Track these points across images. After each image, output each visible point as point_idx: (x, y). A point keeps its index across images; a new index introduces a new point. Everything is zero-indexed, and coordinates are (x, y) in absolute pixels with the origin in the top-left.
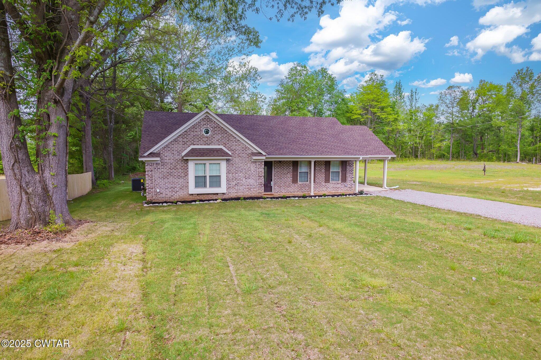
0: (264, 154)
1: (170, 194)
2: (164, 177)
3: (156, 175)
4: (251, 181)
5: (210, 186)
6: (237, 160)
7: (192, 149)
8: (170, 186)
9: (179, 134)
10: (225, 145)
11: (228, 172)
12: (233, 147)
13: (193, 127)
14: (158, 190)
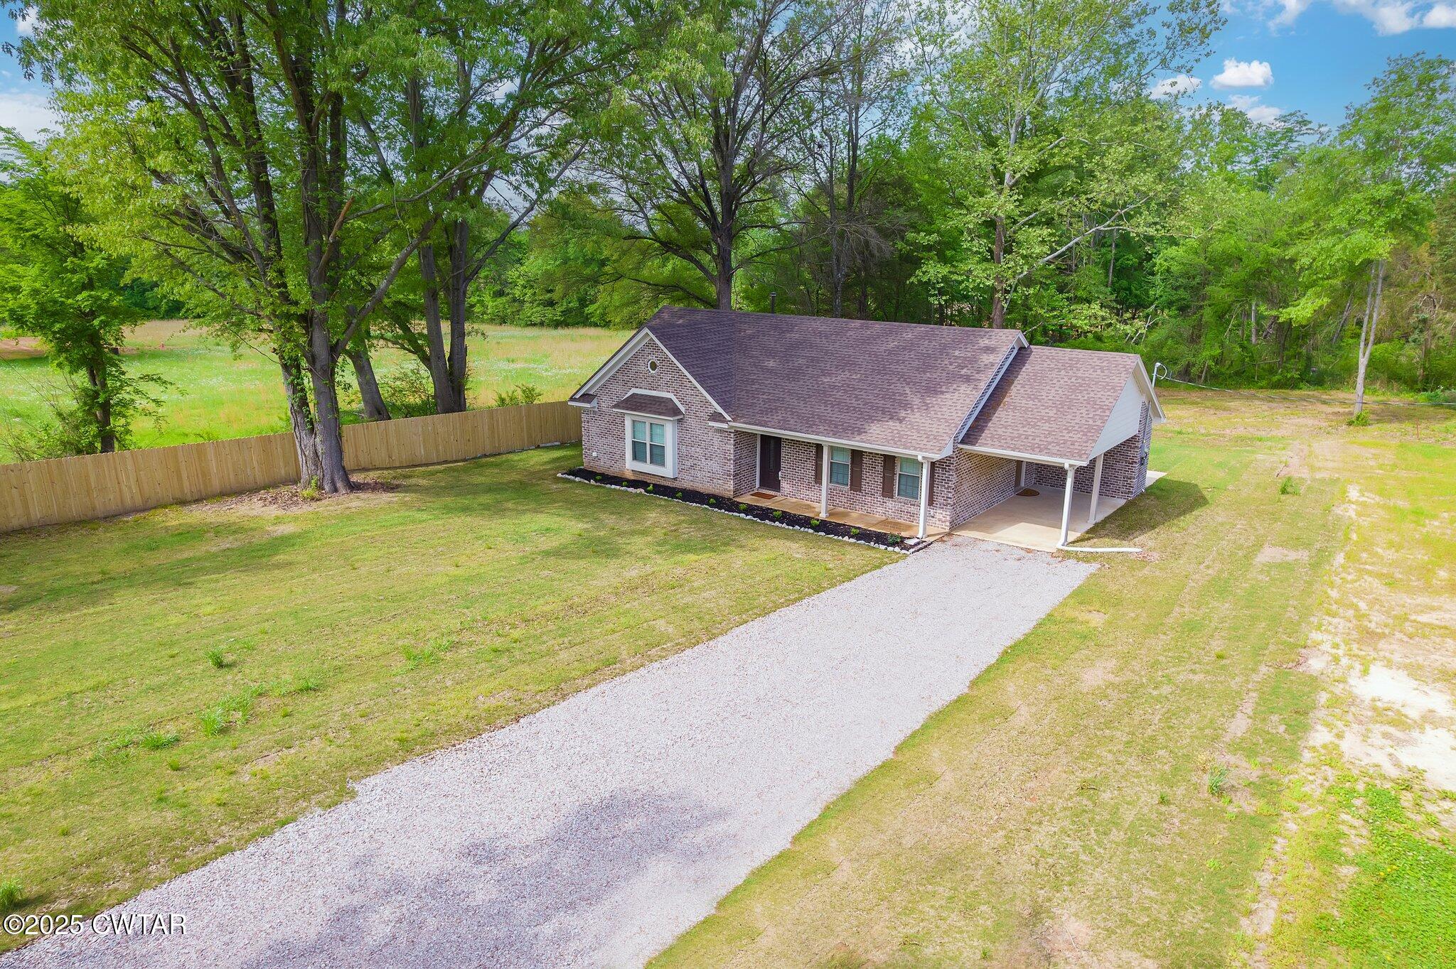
0: (729, 418)
1: (608, 465)
2: (602, 435)
3: (594, 430)
4: (714, 465)
5: (651, 462)
6: (691, 422)
7: (634, 395)
8: (609, 450)
9: (618, 368)
10: (676, 393)
11: (681, 442)
12: (688, 399)
13: (635, 356)
14: (594, 454)
